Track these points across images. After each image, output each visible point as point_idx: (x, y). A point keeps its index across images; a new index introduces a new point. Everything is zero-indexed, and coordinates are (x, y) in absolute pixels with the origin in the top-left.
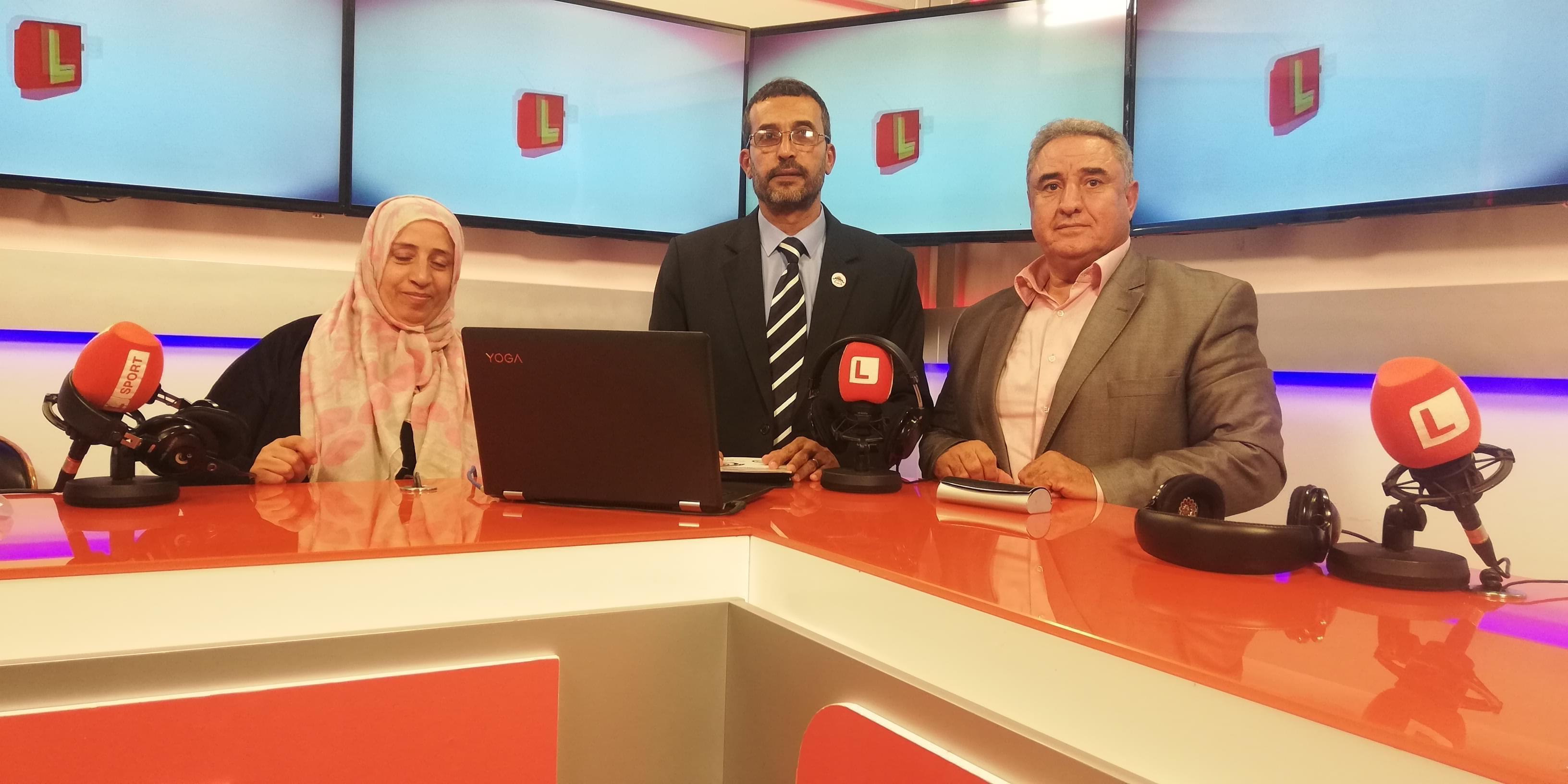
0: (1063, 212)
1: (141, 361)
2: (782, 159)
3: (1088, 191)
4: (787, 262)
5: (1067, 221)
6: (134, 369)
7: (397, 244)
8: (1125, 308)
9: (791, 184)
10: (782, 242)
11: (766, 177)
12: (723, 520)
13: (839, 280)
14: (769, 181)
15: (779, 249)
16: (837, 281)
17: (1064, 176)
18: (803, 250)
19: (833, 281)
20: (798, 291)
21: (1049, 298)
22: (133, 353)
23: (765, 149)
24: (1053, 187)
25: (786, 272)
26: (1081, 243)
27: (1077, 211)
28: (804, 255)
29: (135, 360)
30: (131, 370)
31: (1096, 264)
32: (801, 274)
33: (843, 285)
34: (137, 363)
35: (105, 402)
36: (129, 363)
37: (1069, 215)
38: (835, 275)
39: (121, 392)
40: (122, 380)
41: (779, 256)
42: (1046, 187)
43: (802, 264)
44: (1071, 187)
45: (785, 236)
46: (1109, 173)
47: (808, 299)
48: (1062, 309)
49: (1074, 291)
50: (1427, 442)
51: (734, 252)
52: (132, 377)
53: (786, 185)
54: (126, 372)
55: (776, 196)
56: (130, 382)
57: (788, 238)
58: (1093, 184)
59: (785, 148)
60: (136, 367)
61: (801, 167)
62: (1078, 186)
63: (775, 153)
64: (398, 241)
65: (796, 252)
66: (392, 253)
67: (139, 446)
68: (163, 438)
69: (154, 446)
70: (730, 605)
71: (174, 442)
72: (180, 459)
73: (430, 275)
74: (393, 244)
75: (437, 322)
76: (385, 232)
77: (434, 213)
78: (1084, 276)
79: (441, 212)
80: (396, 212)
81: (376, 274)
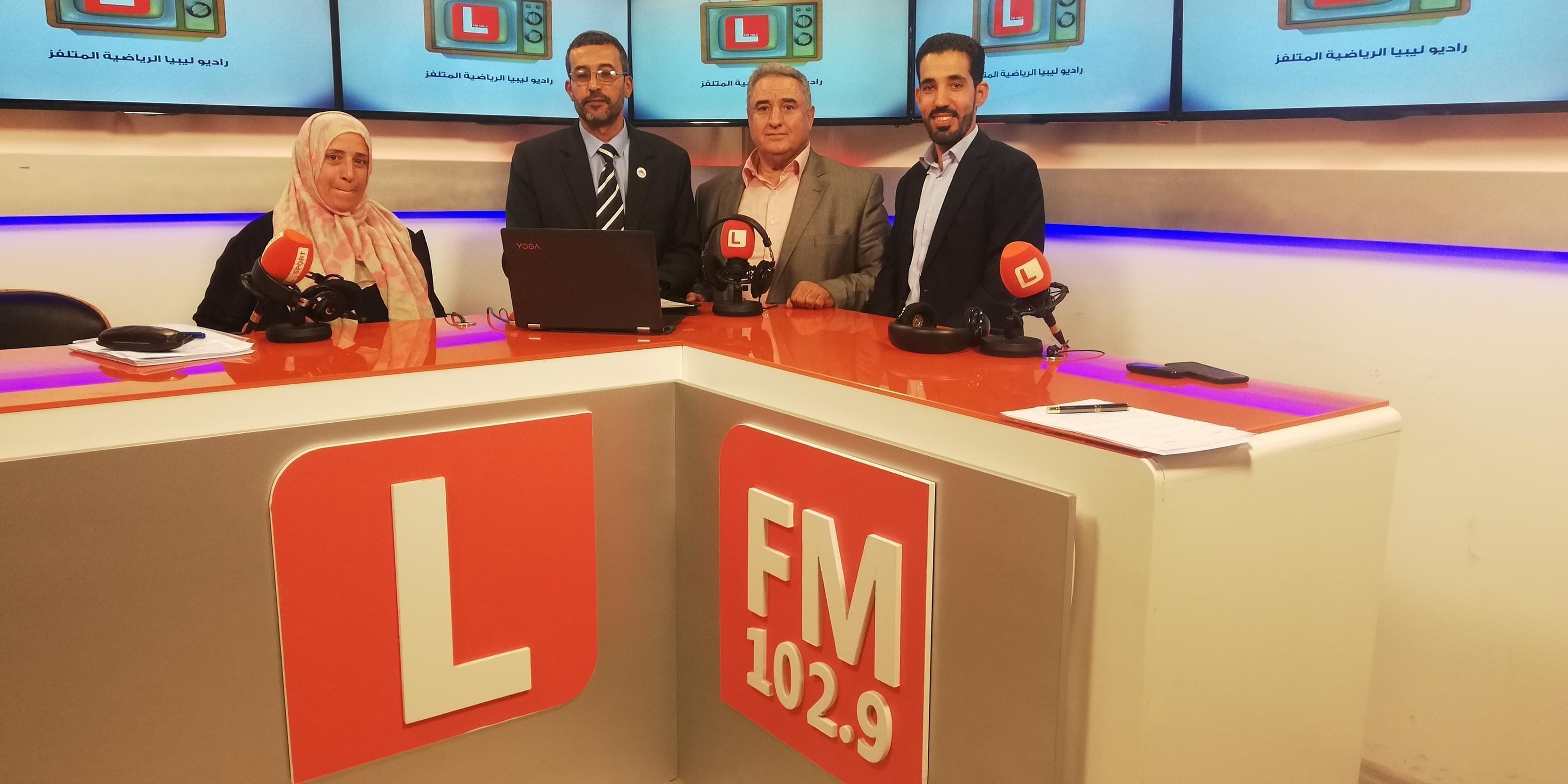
0: (771, 126)
1: (304, 254)
2: (592, 92)
3: (787, 113)
4: (604, 161)
5: (772, 131)
6: (301, 259)
7: (330, 150)
8: (817, 190)
9: (599, 107)
10: (600, 147)
11: (582, 103)
12: (663, 337)
13: (642, 173)
14: (584, 105)
15: (598, 152)
16: (641, 173)
17: (771, 103)
18: (614, 152)
19: (638, 173)
20: (614, 182)
21: (767, 183)
22: (301, 250)
23: (579, 83)
24: (764, 109)
25: (605, 168)
26: (782, 145)
27: (780, 125)
28: (615, 156)
29: (301, 253)
30: (300, 259)
31: (796, 161)
32: (616, 172)
33: (645, 176)
34: (302, 255)
35: (284, 280)
36: (299, 255)
37: (775, 128)
38: (639, 169)
39: (294, 273)
40: (295, 266)
41: (598, 157)
42: (760, 109)
43: (615, 163)
44: (775, 110)
45: (602, 143)
46: (798, 102)
47: (622, 186)
48: (775, 189)
49: (782, 178)
50: (1024, 285)
51: (567, 155)
52: (300, 263)
53: (596, 108)
54: (297, 261)
55: (589, 116)
56: (299, 267)
57: (604, 144)
58: (788, 109)
59: (593, 84)
60: (302, 257)
61: (605, 97)
62: (780, 109)
63: (586, 86)
64: (330, 148)
65: (610, 154)
66: (327, 156)
67: (306, 305)
68: (319, 299)
69: (316, 304)
70: (676, 383)
71: (325, 302)
72: (328, 312)
73: (354, 172)
74: (327, 150)
75: (359, 206)
76: (319, 142)
77: (354, 127)
78: (790, 167)
79: (358, 126)
80: (326, 126)
81: (315, 173)
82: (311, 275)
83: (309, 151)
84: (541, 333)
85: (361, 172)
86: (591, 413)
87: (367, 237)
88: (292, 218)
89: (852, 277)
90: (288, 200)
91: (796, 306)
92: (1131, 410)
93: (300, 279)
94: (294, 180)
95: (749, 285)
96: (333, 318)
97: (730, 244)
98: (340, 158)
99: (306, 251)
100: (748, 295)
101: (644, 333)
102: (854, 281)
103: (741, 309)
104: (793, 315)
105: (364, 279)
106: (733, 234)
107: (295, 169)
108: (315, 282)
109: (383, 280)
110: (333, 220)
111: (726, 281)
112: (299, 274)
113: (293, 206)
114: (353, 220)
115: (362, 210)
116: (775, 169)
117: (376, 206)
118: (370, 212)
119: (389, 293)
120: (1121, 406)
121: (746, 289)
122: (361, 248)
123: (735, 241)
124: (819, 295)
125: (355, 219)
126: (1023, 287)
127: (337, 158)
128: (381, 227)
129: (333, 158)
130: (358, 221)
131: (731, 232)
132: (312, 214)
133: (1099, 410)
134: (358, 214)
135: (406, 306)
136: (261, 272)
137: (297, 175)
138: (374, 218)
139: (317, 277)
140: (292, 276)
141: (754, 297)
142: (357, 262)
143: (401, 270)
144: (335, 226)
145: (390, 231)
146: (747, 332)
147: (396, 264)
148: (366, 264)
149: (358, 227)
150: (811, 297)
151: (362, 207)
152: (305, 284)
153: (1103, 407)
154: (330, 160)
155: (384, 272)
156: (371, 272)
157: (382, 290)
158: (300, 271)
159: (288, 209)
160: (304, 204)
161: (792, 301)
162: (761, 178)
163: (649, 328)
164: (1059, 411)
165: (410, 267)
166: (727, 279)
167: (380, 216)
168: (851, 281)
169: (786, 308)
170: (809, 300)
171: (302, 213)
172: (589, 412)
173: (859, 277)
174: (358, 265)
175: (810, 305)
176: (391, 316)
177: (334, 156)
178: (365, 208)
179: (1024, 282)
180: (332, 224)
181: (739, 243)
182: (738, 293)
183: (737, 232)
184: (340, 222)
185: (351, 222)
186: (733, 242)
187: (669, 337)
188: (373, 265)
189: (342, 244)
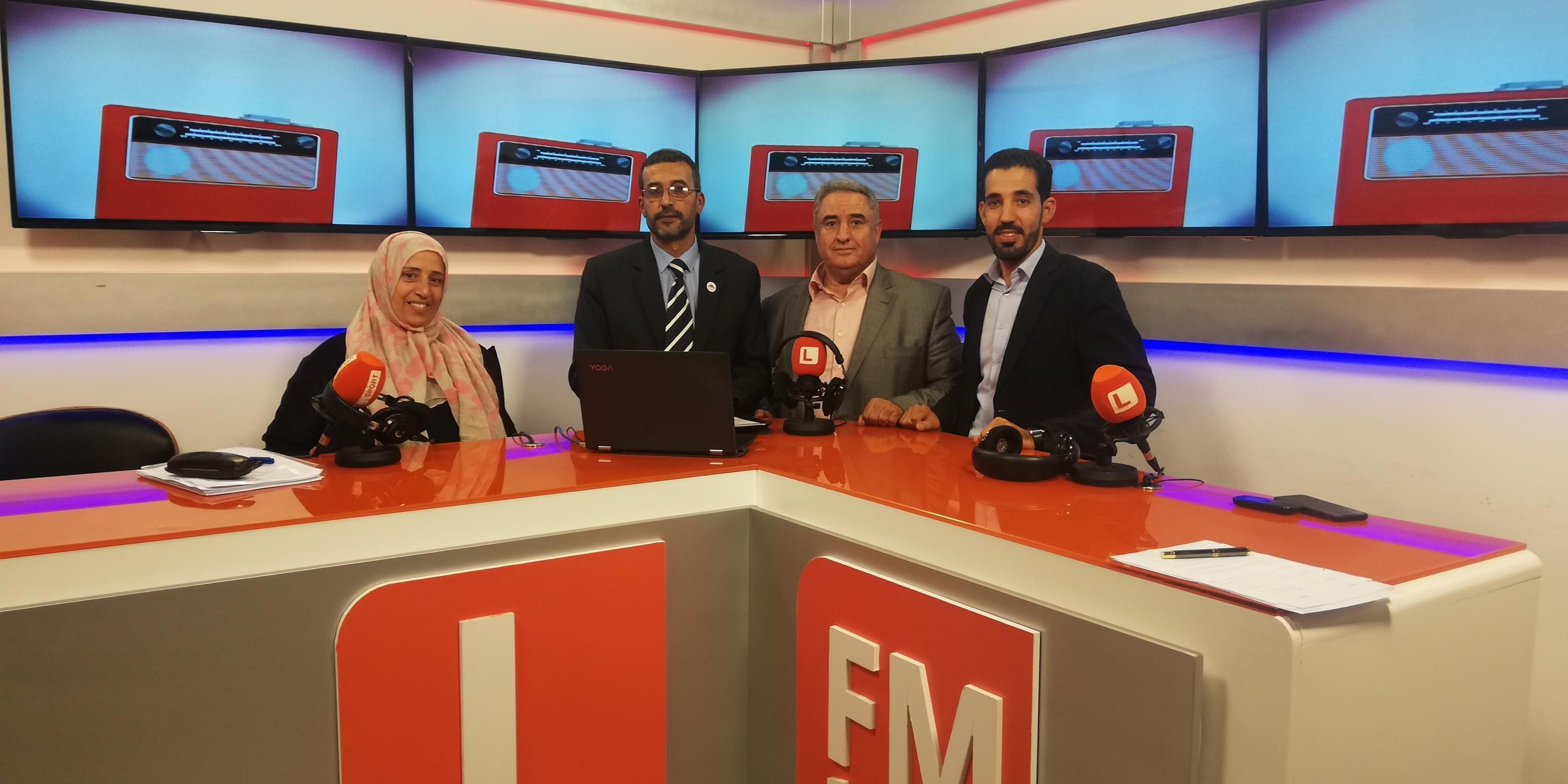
0: (839, 241)
1: (376, 376)
3: (854, 228)
4: (675, 276)
5: (841, 246)
6: (373, 382)
7: (407, 268)
8: (886, 302)
9: (671, 223)
10: (671, 263)
11: (654, 218)
12: (736, 459)
13: (711, 287)
15: (669, 267)
16: (711, 288)
17: (839, 218)
18: (685, 267)
19: (708, 288)
20: (684, 296)
21: (835, 296)
22: (373, 372)
24: (832, 224)
25: (674, 283)
26: (851, 260)
27: (848, 240)
28: (686, 270)
29: (374, 376)
31: (863, 274)
32: (686, 286)
33: (715, 290)
34: (375, 378)
35: (356, 402)
36: (371, 378)
38: (709, 284)
39: (366, 396)
40: (367, 389)
41: (669, 272)
43: (685, 278)
44: (844, 225)
45: (673, 258)
46: (866, 217)
47: (692, 301)
48: (845, 303)
49: (850, 290)
50: (1117, 411)
51: (638, 270)
52: (372, 386)
53: (668, 224)
54: (369, 384)
55: (660, 232)
56: (370, 390)
57: (675, 260)
58: (856, 224)
59: (666, 200)
60: (374, 380)
61: (678, 212)
62: (848, 223)
63: (659, 202)
64: (407, 266)
65: (681, 269)
66: (403, 274)
67: (377, 428)
68: (390, 422)
69: (386, 428)
70: (750, 509)
71: (395, 424)
72: (398, 435)
73: (430, 290)
74: (404, 267)
75: (432, 323)
76: (396, 260)
77: (432, 245)
78: (858, 279)
79: (433, 244)
80: (404, 245)
81: (390, 290)
82: (382, 397)
83: (385, 269)
84: (612, 455)
85: (437, 290)
86: (663, 543)
87: (439, 355)
88: (364, 337)
89: (923, 393)
90: (362, 320)
91: (869, 423)
92: (1251, 554)
93: (371, 401)
94: (368, 298)
95: (821, 403)
96: (403, 439)
97: (802, 361)
98: (416, 276)
99: (378, 373)
100: (819, 413)
101: (716, 456)
102: (925, 397)
103: (813, 427)
104: (865, 433)
105: (435, 396)
106: (805, 351)
107: (370, 288)
108: (386, 404)
109: (455, 397)
110: (406, 338)
111: (797, 398)
112: (370, 397)
113: (367, 325)
114: (425, 336)
115: (435, 329)
116: (842, 283)
117: (447, 323)
118: (442, 329)
119: (461, 410)
120: (1240, 551)
121: (818, 406)
122: (432, 366)
123: (807, 358)
124: (893, 412)
125: (427, 337)
126: (1116, 412)
127: (413, 277)
128: (453, 344)
129: (409, 276)
130: (431, 339)
131: (803, 349)
132: (384, 332)
133: (1217, 554)
134: (431, 332)
135: (477, 424)
136: (333, 395)
137: (372, 293)
138: (446, 335)
139: (388, 399)
140: (364, 399)
141: (826, 414)
142: (429, 379)
143: (473, 387)
144: (407, 344)
145: (462, 348)
146: (818, 451)
147: (468, 381)
148: (438, 382)
149: (430, 344)
150: (884, 414)
151: (435, 325)
152: (377, 406)
153: (1223, 552)
154: (406, 278)
155: (455, 389)
156: (443, 389)
157: (453, 407)
158: (372, 394)
159: (361, 328)
160: (377, 322)
161: (864, 419)
162: (828, 292)
163: (722, 451)
164: (1174, 556)
165: (481, 383)
166: (798, 397)
167: (452, 333)
168: (923, 398)
169: (857, 425)
170: (883, 417)
171: (375, 332)
172: (662, 541)
173: (930, 393)
174: (430, 383)
175: (882, 421)
176: (462, 433)
177: (410, 274)
178: (438, 325)
179: (1117, 408)
180: (404, 341)
181: (811, 360)
182: (810, 410)
183: (808, 349)
184: (413, 339)
185: (423, 339)
186: (805, 359)
187: (743, 460)
188: (445, 382)
189: (414, 361)
